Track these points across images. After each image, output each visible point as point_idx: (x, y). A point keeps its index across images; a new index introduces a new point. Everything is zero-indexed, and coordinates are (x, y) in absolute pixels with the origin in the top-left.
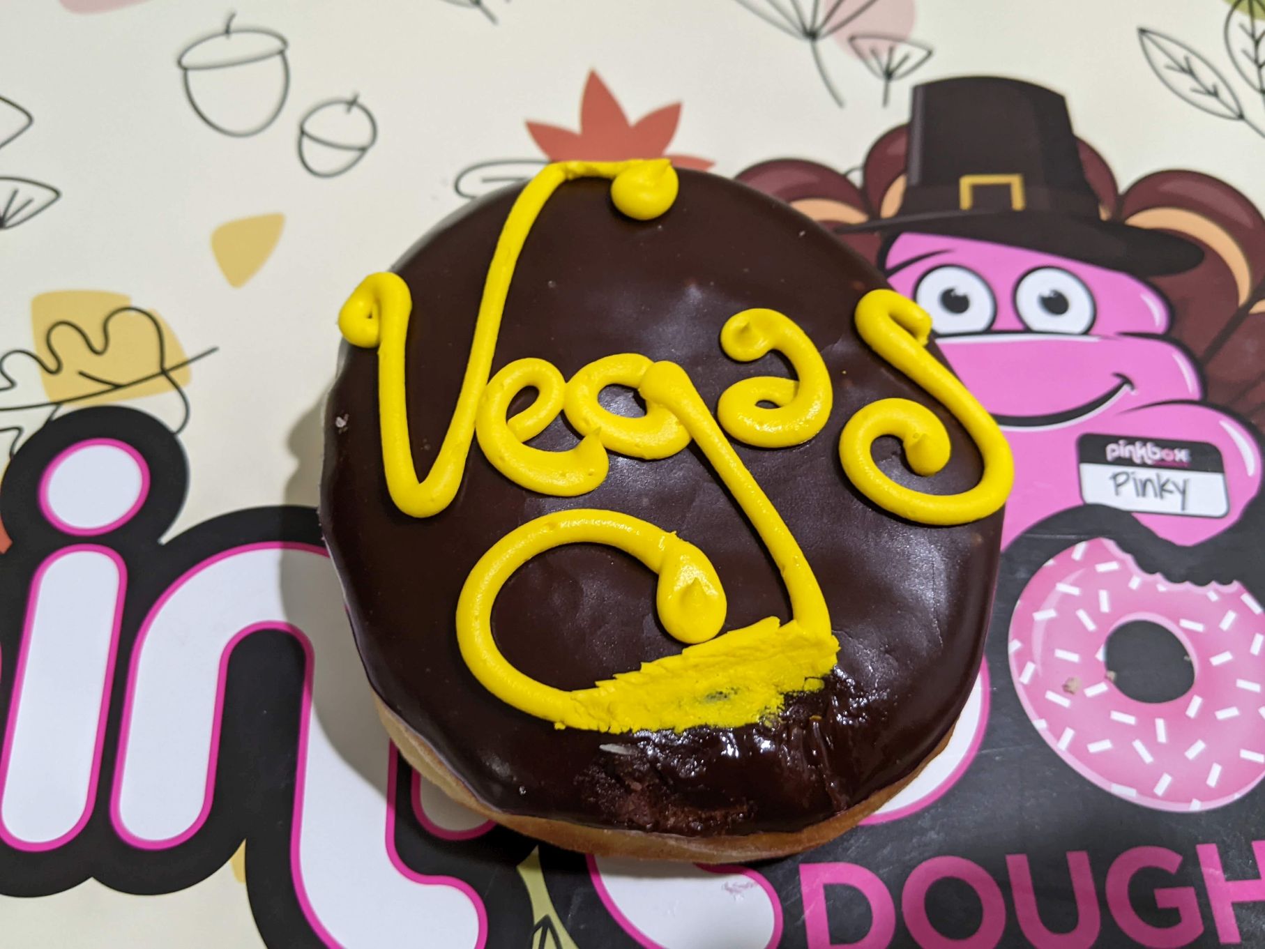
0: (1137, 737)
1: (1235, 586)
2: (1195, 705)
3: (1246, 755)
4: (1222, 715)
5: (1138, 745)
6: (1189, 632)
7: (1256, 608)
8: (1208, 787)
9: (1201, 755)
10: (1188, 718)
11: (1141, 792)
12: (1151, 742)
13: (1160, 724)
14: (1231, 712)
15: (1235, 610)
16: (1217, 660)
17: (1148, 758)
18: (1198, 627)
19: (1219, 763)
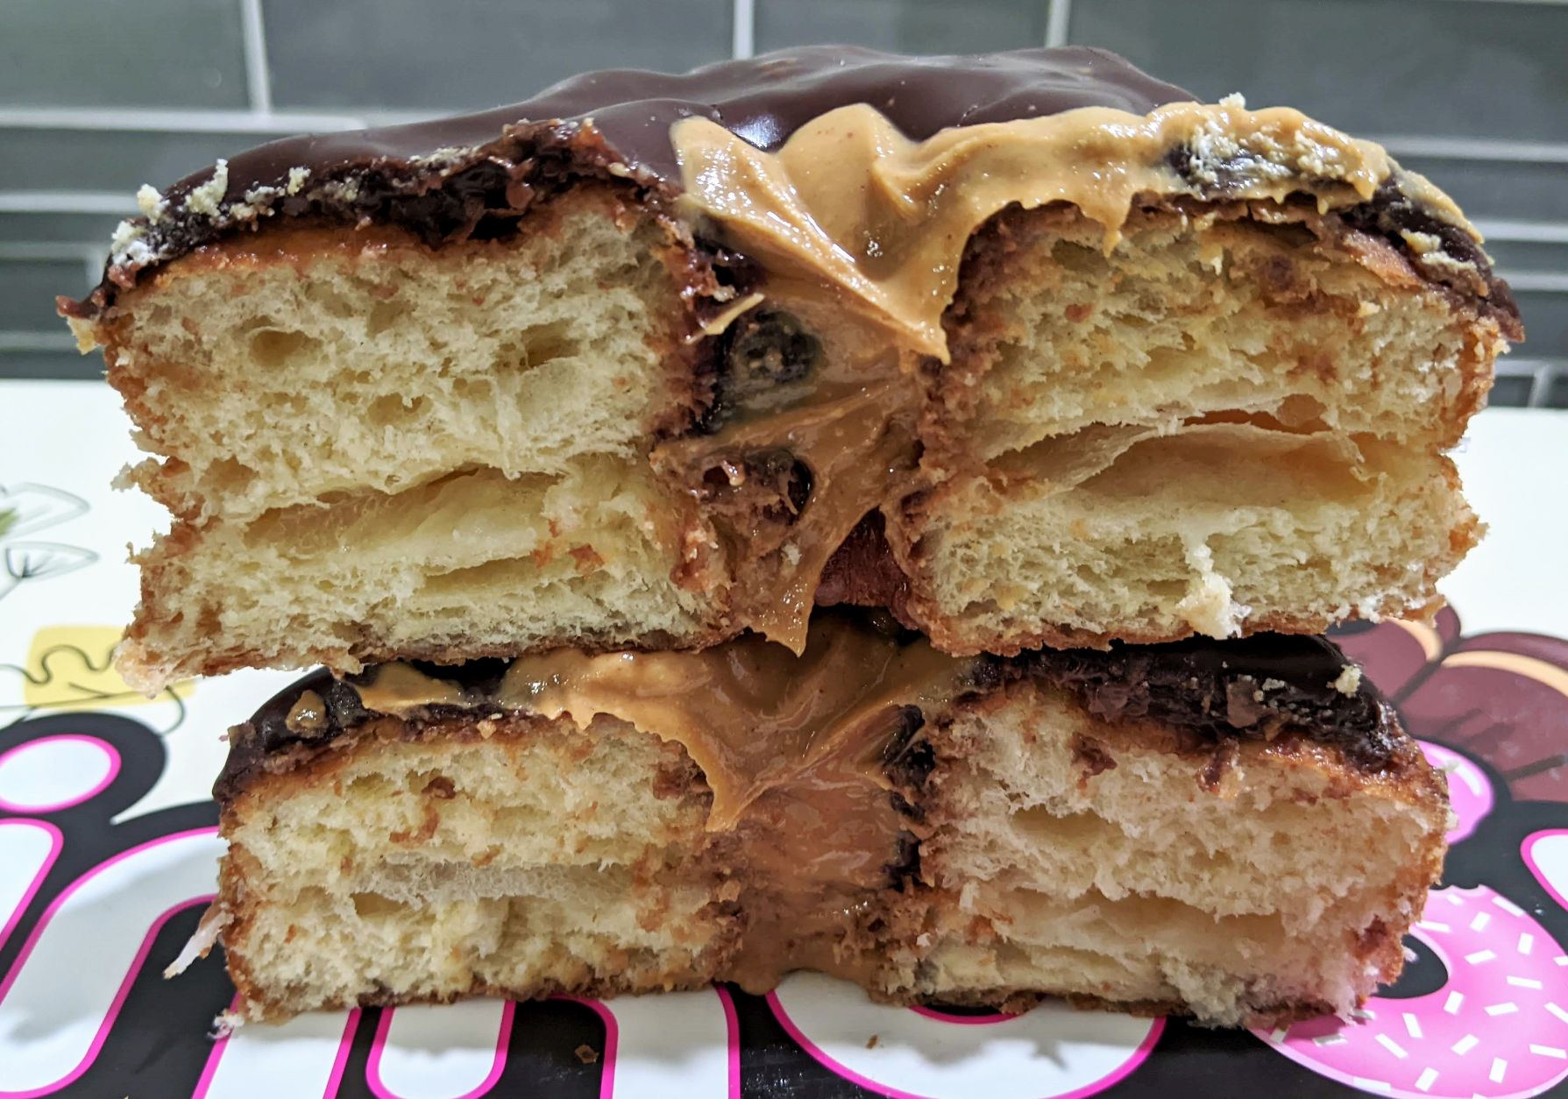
0: (1378, 1033)
1: (1482, 891)
2: (1454, 1002)
3: (1536, 1049)
4: (1493, 1011)
5: (1383, 1039)
6: (1429, 933)
7: (1518, 912)
8: (1494, 1083)
9: (1474, 1051)
10: (1447, 1014)
11: (1395, 1085)
12: (1401, 1036)
13: (1410, 1020)
14: (1509, 1008)
15: (1486, 911)
16: (1473, 959)
17: (1400, 1052)
18: (1443, 928)
19: (1502, 1057)
